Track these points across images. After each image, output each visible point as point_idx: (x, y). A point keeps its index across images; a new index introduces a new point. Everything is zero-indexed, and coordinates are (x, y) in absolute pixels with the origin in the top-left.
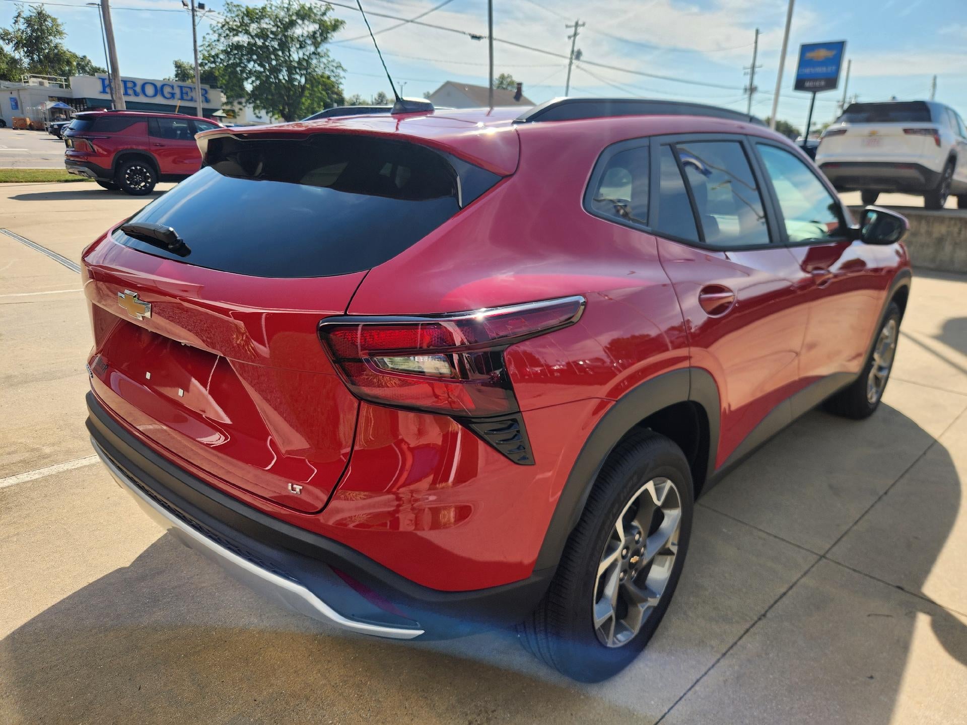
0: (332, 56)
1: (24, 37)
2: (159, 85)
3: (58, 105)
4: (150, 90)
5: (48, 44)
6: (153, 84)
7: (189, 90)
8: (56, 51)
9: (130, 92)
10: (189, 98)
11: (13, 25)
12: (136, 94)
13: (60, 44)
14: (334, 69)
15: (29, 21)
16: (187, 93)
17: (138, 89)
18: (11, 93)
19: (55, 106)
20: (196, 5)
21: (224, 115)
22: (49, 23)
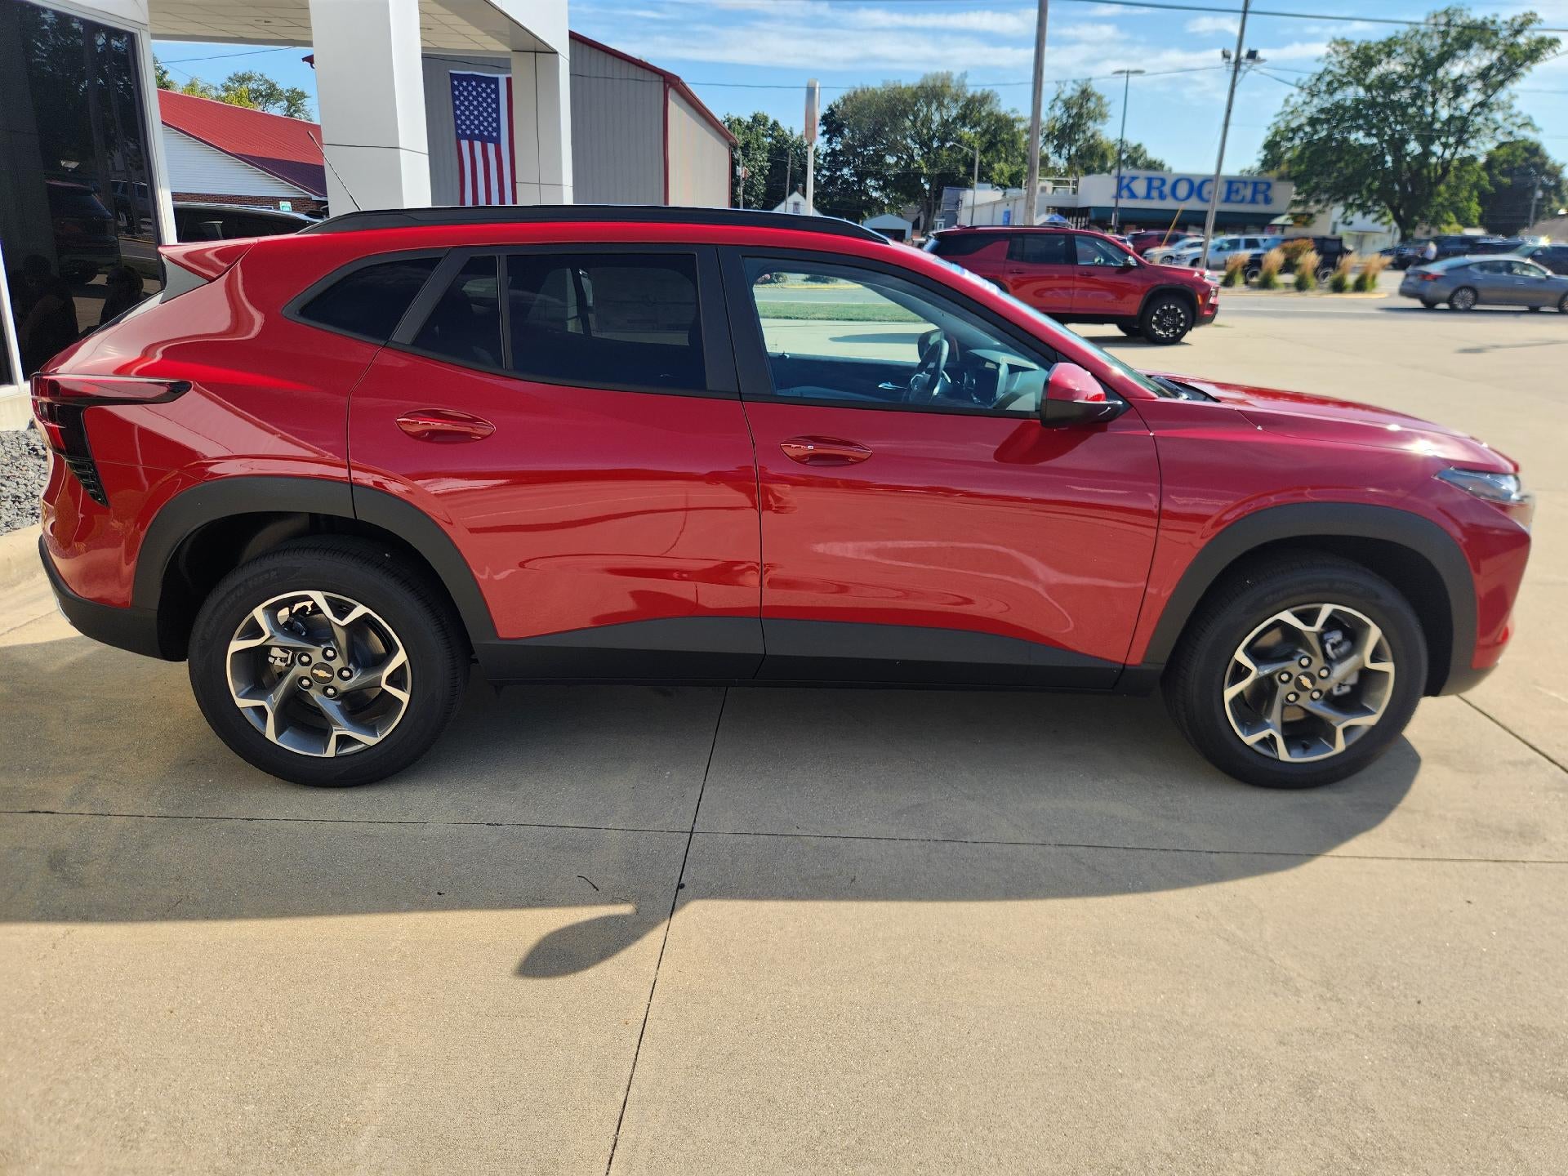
0: (1518, 106)
1: (1057, 127)
2: (1197, 182)
3: (1052, 219)
4: (1183, 190)
5: (1084, 132)
6: (1189, 180)
7: (1241, 186)
8: (1092, 141)
9: (1155, 193)
10: (1239, 198)
11: (1049, 112)
12: (1162, 197)
13: (1100, 131)
14: (1515, 129)
15: (1068, 105)
16: (1237, 191)
17: (1167, 189)
18: (1008, 205)
19: (1050, 220)
20: (1244, 53)
21: (1290, 222)
22: (1091, 105)
